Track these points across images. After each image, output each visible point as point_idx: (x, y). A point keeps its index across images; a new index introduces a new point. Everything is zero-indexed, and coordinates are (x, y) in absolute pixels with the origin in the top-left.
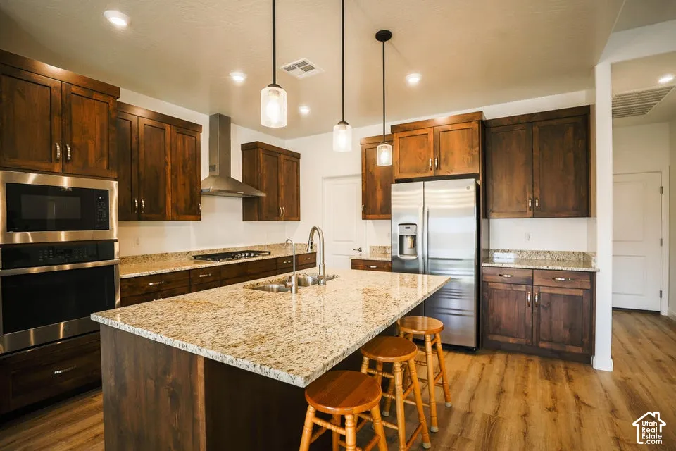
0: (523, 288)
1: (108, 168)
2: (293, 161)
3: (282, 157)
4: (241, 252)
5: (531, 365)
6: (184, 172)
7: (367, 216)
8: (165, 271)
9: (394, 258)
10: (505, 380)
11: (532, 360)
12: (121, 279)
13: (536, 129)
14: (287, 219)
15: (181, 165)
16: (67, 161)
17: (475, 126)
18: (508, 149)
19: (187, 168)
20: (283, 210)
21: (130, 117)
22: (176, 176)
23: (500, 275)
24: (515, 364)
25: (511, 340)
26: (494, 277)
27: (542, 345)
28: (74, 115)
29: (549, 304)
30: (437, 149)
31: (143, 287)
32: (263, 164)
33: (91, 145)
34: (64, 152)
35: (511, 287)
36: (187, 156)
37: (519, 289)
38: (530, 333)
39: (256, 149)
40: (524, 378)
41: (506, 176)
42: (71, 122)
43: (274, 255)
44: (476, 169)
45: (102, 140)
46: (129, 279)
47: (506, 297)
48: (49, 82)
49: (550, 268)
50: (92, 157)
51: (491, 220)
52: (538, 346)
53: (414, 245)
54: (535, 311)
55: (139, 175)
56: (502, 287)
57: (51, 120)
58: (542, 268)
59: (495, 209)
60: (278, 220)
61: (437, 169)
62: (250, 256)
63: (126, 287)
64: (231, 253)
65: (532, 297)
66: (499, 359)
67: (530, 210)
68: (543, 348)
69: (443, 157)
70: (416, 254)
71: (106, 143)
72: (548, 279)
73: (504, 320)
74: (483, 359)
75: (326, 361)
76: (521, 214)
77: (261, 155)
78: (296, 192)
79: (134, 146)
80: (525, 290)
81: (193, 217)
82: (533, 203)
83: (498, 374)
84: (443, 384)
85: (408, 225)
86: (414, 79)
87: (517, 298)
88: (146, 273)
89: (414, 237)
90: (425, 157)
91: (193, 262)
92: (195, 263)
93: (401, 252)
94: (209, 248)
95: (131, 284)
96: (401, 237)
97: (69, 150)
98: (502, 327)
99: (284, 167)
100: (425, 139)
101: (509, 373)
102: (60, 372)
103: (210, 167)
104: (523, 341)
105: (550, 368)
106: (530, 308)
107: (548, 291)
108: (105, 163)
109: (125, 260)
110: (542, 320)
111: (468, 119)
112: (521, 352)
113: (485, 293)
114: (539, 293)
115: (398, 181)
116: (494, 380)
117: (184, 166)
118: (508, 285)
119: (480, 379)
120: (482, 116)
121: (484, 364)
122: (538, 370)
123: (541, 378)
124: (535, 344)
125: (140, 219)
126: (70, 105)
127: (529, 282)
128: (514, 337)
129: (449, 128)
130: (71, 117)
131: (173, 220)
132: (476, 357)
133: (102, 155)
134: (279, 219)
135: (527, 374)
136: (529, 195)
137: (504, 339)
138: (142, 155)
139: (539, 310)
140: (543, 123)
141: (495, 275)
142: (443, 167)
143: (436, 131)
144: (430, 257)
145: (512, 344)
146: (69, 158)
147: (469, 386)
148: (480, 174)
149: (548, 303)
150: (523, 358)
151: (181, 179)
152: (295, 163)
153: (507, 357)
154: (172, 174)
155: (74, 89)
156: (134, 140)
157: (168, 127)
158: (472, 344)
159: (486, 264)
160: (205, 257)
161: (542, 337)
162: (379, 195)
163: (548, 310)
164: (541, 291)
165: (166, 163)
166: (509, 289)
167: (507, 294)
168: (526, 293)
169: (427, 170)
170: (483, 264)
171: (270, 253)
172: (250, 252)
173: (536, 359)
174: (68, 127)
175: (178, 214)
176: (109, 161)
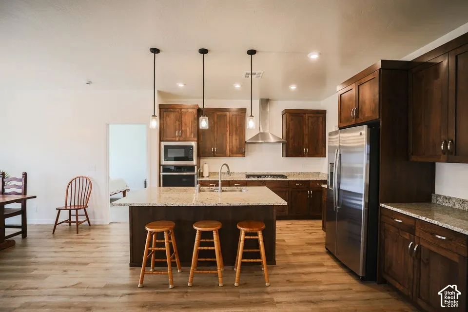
0: (407, 236)
1: (194, 137)
2: (318, 117)
3: (306, 116)
6: (236, 133)
15: (234, 130)
17: (377, 75)
19: (238, 131)
20: (306, 150)
22: (232, 136)
23: (392, 218)
25: (398, 286)
26: (387, 219)
27: (420, 302)
28: (183, 119)
29: (428, 261)
30: (357, 100)
32: (290, 123)
33: (188, 129)
35: (399, 233)
36: (238, 125)
37: (404, 236)
39: (285, 114)
42: (182, 122)
43: (289, 179)
47: (396, 241)
50: (188, 134)
54: (416, 263)
56: (393, 229)
57: (176, 123)
60: (302, 157)
61: (357, 117)
69: (360, 107)
72: (427, 232)
73: (394, 262)
77: (288, 117)
78: (320, 138)
79: (213, 125)
81: (241, 155)
87: (403, 245)
91: (245, 177)
94: (257, 172)
97: (180, 132)
99: (308, 121)
100: (352, 93)
113: (382, 232)
117: (236, 130)
118: (397, 229)
125: (214, 156)
126: (181, 116)
127: (412, 232)
128: (400, 283)
129: (363, 80)
133: (191, 133)
136: (443, 137)
142: (360, 115)
143: (356, 86)
146: (180, 135)
148: (380, 119)
151: (234, 137)
152: (321, 118)
156: (212, 123)
157: (228, 113)
159: (383, 206)
160: (253, 176)
164: (421, 243)
165: (227, 131)
167: (396, 238)
168: (409, 241)
169: (352, 119)
170: (381, 205)
171: (286, 177)
174: (180, 125)
175: (232, 154)
176: (194, 134)
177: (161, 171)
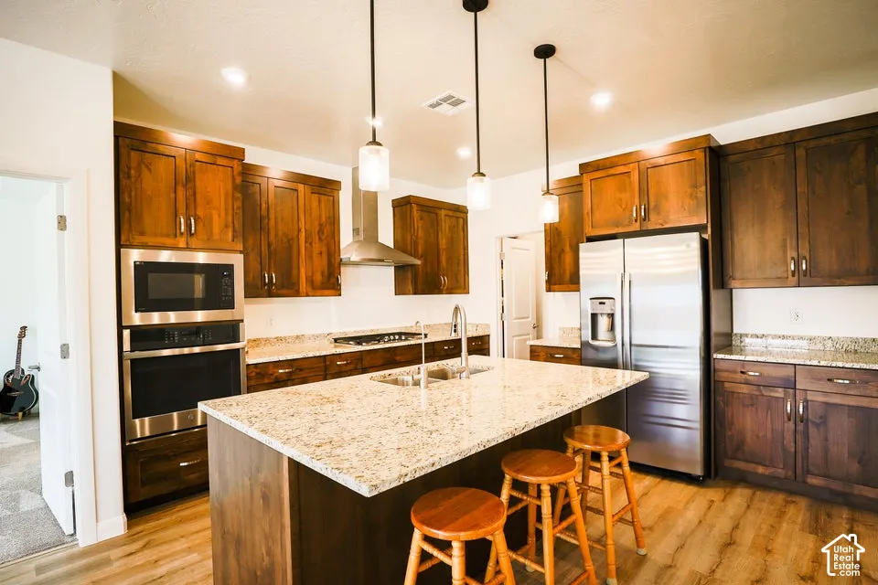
0: (780, 393)
1: (233, 241)
2: (458, 218)
3: (443, 213)
4: (389, 335)
5: (791, 510)
6: (320, 239)
7: (552, 287)
8: (296, 356)
9: (585, 344)
10: (740, 526)
11: (794, 502)
12: (248, 365)
13: (801, 152)
14: (450, 291)
15: (317, 231)
16: (192, 235)
17: (700, 155)
18: (757, 186)
19: (323, 233)
20: (444, 280)
21: (259, 180)
22: (311, 244)
23: (742, 372)
24: (765, 505)
25: (761, 470)
26: (731, 375)
27: (812, 480)
28: (198, 183)
29: (824, 420)
30: (644, 191)
31: (271, 375)
32: (418, 224)
33: (215, 217)
34: (189, 226)
35: (761, 391)
36: (324, 220)
37: (773, 394)
38: (791, 461)
39: (409, 206)
40: (774, 529)
41: (753, 225)
42: (194, 193)
43: (433, 338)
44: (702, 218)
45: (226, 210)
46: (256, 365)
47: (752, 405)
48: (172, 151)
49: (822, 363)
50: (216, 229)
51: (734, 290)
52: (805, 482)
53: (612, 328)
54: (800, 427)
55: (269, 245)
56: (745, 389)
57: (175, 192)
58: (809, 363)
59: (738, 274)
60: (438, 294)
61: (644, 220)
62: (400, 339)
63: (254, 374)
64: (378, 335)
65: (795, 407)
66: (740, 496)
67: (793, 276)
68: (814, 486)
69: (652, 204)
70: (614, 339)
71: (230, 212)
72: (820, 380)
73: (749, 437)
74: (713, 494)
75: (404, 471)
76: (781, 282)
77: (415, 212)
78: (462, 257)
79: (264, 212)
80: (781, 395)
81: (333, 291)
82: (798, 265)
83: (731, 518)
84: (633, 522)
85: (601, 300)
86: (602, 100)
87: (769, 408)
88: (275, 359)
89: (612, 316)
90: (627, 205)
91: (333, 345)
92: (336, 347)
93: (594, 336)
95: (258, 371)
96: (594, 316)
97: (193, 223)
98: (745, 448)
99: (445, 224)
100: (627, 180)
101: (751, 516)
102: (186, 464)
103: (353, 230)
104: (780, 472)
105: (823, 518)
106: (791, 424)
107: (821, 398)
108: (230, 235)
109: (256, 342)
110: (812, 441)
111: (689, 146)
112: (779, 490)
113: (719, 398)
114: (806, 402)
115: (590, 240)
116: (723, 525)
117: (321, 231)
118: (755, 388)
119: (700, 522)
120: (709, 140)
121: (713, 501)
122: (800, 520)
123: (802, 530)
124: (799, 479)
125: (270, 295)
126: (194, 172)
127: (790, 384)
128: (765, 466)
129: (661, 161)
130: (195, 186)
131: (307, 296)
132: (702, 491)
133: (226, 226)
134: (440, 292)
135: (780, 523)
136: (791, 253)
137: (750, 467)
138: (272, 222)
139: (806, 427)
140: (812, 144)
141: (735, 372)
142: (653, 216)
143: (642, 168)
144: (633, 342)
145: (762, 475)
146: (193, 232)
147: (680, 530)
148: (709, 225)
149: (821, 417)
150: (780, 497)
151: (317, 247)
152: (461, 220)
153: (754, 494)
154: (306, 242)
155: (198, 156)
156: (264, 206)
157: (301, 187)
158: (698, 470)
159: (720, 356)
160: (347, 340)
161: (811, 468)
162: (568, 258)
163: (822, 429)
164: (809, 398)
165: (299, 230)
166: (757, 393)
167: (752, 401)
168: (784, 400)
169: (630, 222)
170: (715, 356)
171: (426, 336)
172: (400, 334)
173: (803, 503)
174: (192, 198)
175: (313, 289)
176: (234, 231)
177: (127, 346)
